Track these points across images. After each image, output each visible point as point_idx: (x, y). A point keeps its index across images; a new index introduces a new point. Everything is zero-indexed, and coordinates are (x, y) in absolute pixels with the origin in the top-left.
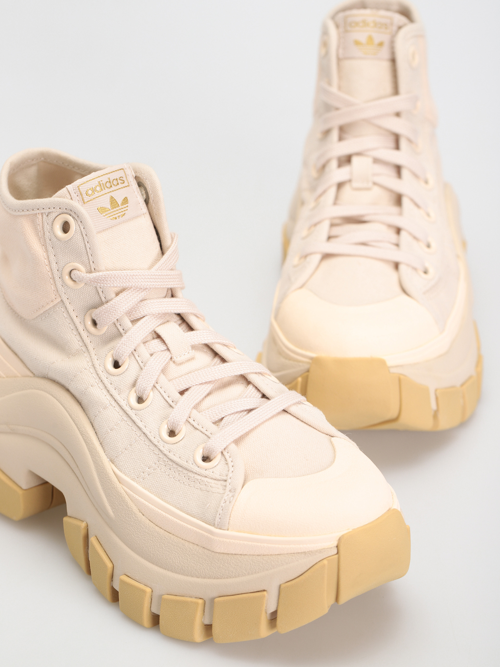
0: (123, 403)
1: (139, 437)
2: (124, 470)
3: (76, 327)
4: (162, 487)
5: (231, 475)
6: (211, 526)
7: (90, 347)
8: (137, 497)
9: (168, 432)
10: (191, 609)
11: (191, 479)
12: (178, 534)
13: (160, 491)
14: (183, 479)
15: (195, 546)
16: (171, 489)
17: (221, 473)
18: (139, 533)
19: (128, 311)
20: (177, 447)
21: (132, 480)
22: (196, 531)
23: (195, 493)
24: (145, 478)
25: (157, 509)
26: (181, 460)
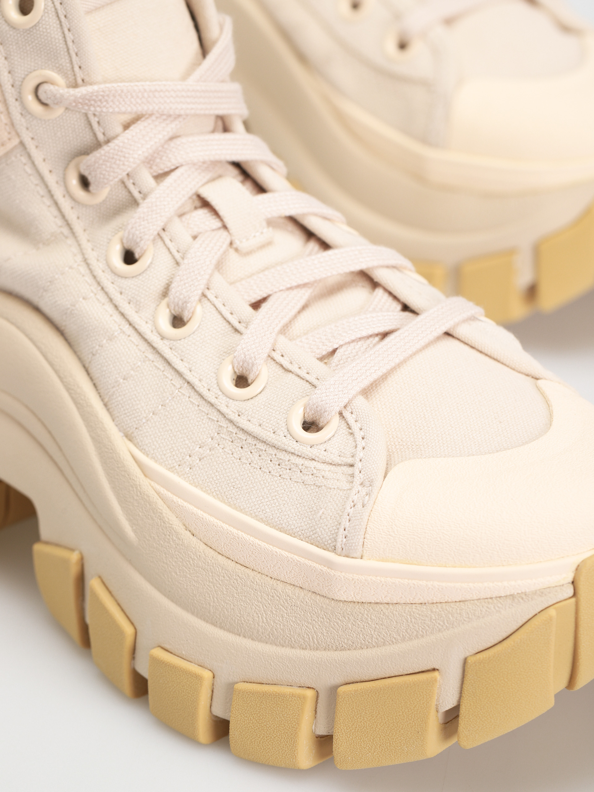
0: (146, 329)
1: (180, 390)
2: (152, 452)
3: (50, 191)
4: (228, 482)
5: (362, 455)
6: (329, 550)
7: (78, 227)
8: (180, 502)
9: (234, 379)
10: (291, 708)
11: (283, 464)
12: (262, 568)
13: (225, 490)
14: (268, 465)
15: (297, 590)
16: (246, 484)
17: (341, 452)
18: (186, 568)
19: (147, 158)
20: (253, 407)
21: (169, 469)
22: (297, 561)
23: (294, 491)
24: (194, 466)
25: (220, 523)
26: (263, 430)
